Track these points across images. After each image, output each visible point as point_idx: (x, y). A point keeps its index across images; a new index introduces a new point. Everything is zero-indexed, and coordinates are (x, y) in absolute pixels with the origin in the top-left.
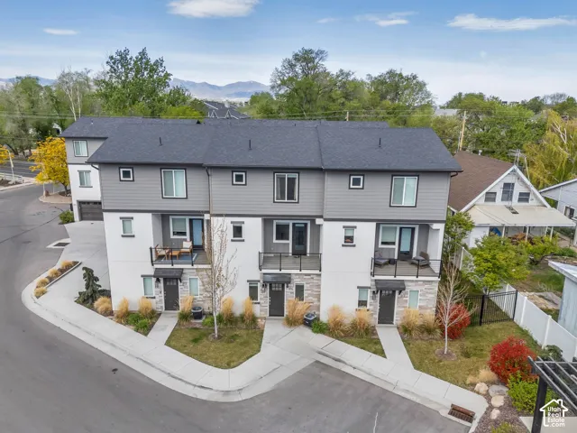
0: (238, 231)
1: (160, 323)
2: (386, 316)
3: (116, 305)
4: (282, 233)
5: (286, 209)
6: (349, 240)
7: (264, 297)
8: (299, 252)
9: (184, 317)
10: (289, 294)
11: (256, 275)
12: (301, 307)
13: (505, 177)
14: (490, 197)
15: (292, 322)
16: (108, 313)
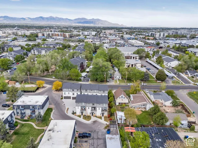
0: (89, 108)
1: (81, 116)
2: (103, 116)
3: (77, 115)
4: (93, 107)
5: (93, 106)
6: (99, 109)
7: (91, 114)
8: (95, 109)
9: (84, 116)
10: (94, 114)
11: (90, 112)
12: (95, 115)
13: (122, 96)
14: (120, 98)
15: (94, 116)
16: (76, 115)
